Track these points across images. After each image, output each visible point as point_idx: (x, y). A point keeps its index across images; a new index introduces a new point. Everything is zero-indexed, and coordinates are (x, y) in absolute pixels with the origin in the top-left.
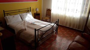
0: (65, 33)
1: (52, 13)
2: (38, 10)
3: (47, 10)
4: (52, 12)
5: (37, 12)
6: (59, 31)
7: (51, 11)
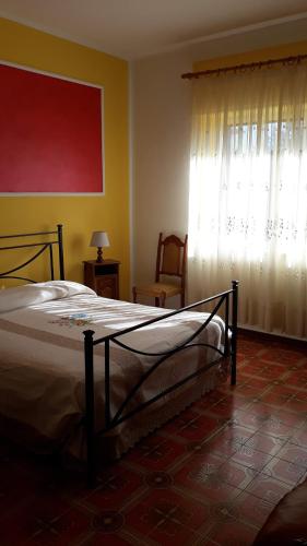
0: (286, 375)
1: (195, 259)
2: (106, 242)
3: (161, 243)
4: (190, 254)
5: (100, 252)
6: (246, 369)
7: (184, 245)
